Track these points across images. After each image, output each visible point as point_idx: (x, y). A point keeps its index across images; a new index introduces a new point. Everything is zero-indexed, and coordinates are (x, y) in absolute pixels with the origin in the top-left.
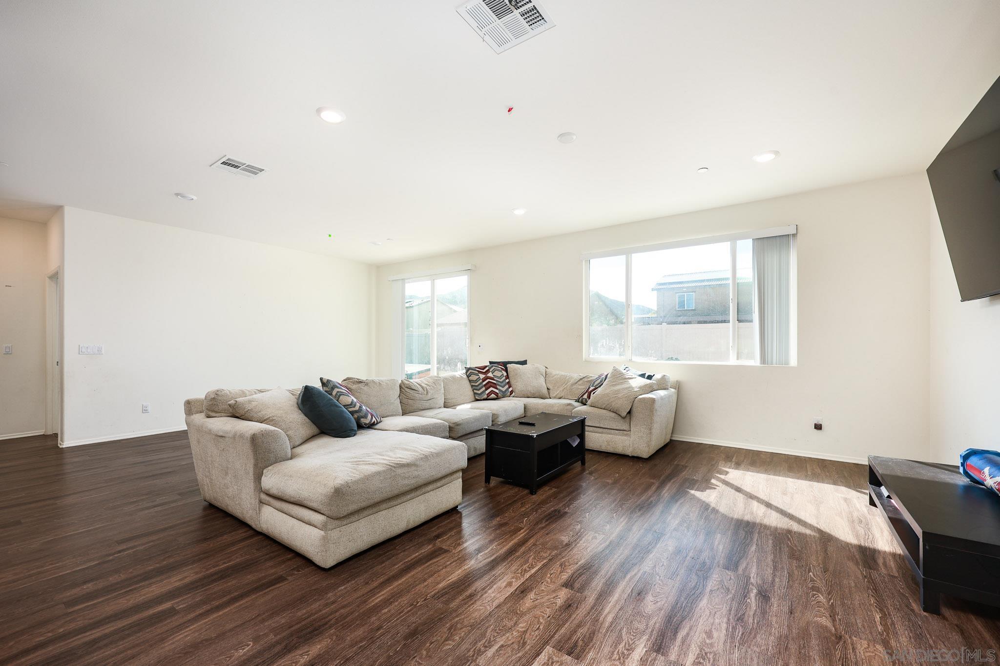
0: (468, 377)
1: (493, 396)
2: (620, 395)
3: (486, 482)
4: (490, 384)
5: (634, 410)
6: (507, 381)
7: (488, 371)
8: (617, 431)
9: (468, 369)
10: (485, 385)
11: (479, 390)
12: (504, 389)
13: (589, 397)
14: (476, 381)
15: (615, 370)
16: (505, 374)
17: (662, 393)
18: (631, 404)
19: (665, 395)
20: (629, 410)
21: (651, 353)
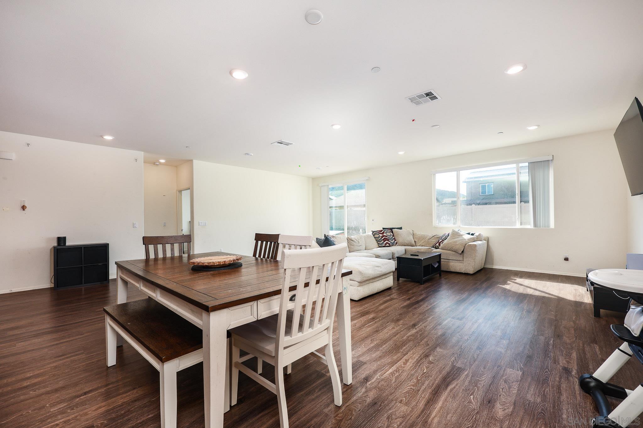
0: (374, 235)
1: (388, 245)
2: (457, 243)
3: (397, 281)
4: (385, 239)
5: (465, 250)
6: (394, 237)
7: (383, 233)
8: (456, 261)
9: (373, 232)
10: (383, 240)
11: (380, 242)
12: (392, 242)
13: (440, 245)
14: (378, 238)
15: (453, 231)
16: (392, 234)
17: (480, 242)
18: (464, 248)
19: (481, 243)
20: (462, 250)
21: (472, 223)
